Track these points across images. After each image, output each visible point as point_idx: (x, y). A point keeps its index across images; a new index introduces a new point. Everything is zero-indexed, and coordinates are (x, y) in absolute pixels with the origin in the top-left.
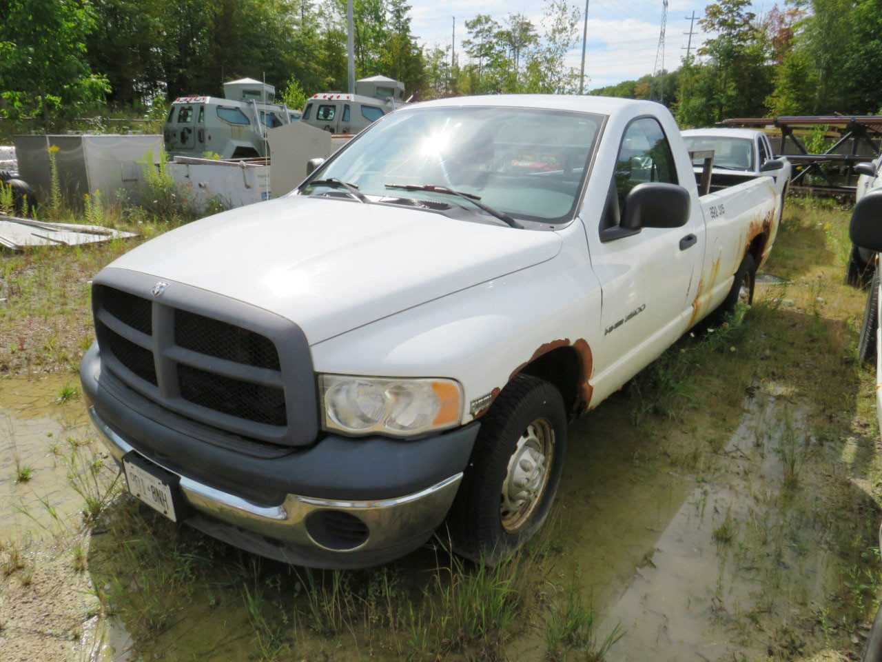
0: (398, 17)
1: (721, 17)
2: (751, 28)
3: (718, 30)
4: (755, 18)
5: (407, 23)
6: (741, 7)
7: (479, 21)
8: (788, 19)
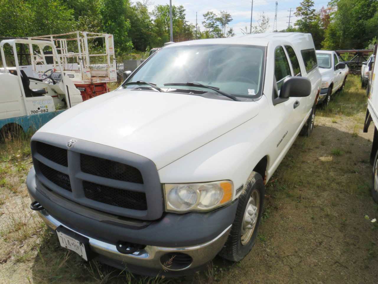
0: (181, 14)
1: (302, 11)
2: (314, 15)
3: (302, 16)
4: (316, 11)
5: (184, 16)
6: (310, 7)
7: (208, 14)
8: (328, 11)
